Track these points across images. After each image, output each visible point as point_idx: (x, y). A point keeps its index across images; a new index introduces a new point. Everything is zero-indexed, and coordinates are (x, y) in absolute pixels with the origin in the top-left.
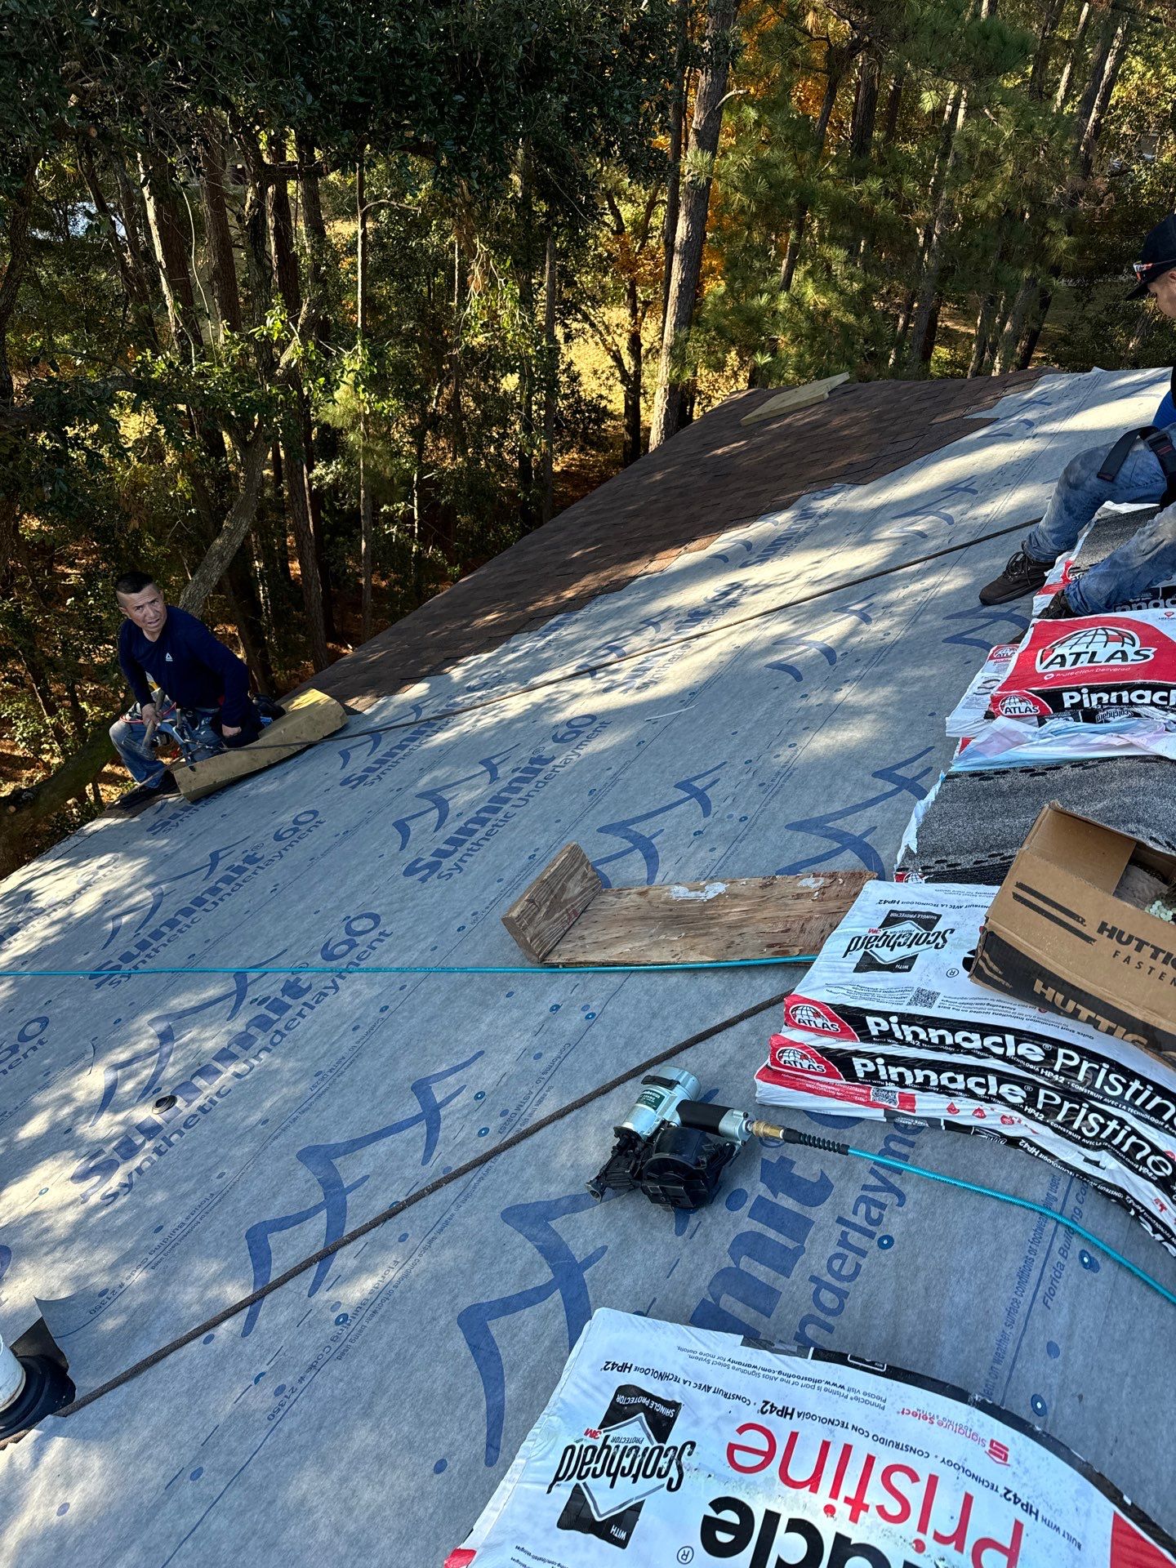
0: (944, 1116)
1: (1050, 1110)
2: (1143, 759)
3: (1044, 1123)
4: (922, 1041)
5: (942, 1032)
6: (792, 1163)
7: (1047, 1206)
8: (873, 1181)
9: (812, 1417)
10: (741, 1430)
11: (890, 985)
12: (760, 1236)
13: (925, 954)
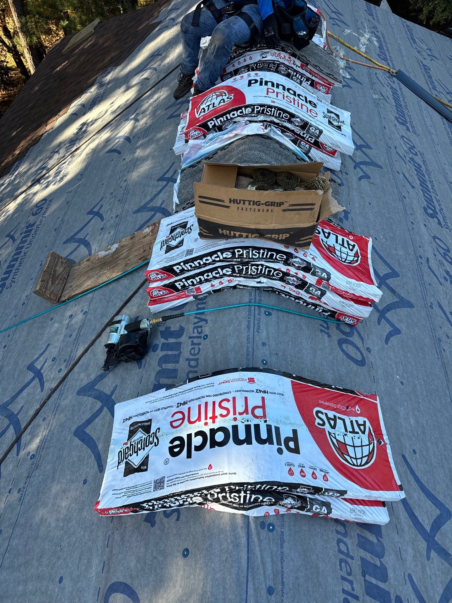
0: (211, 289)
1: (240, 271)
2: (242, 138)
3: (240, 277)
4: (194, 267)
5: (198, 261)
6: (170, 327)
7: (250, 303)
8: (196, 320)
9: (192, 400)
10: (173, 416)
11: (178, 253)
12: (166, 355)
13: (186, 237)
